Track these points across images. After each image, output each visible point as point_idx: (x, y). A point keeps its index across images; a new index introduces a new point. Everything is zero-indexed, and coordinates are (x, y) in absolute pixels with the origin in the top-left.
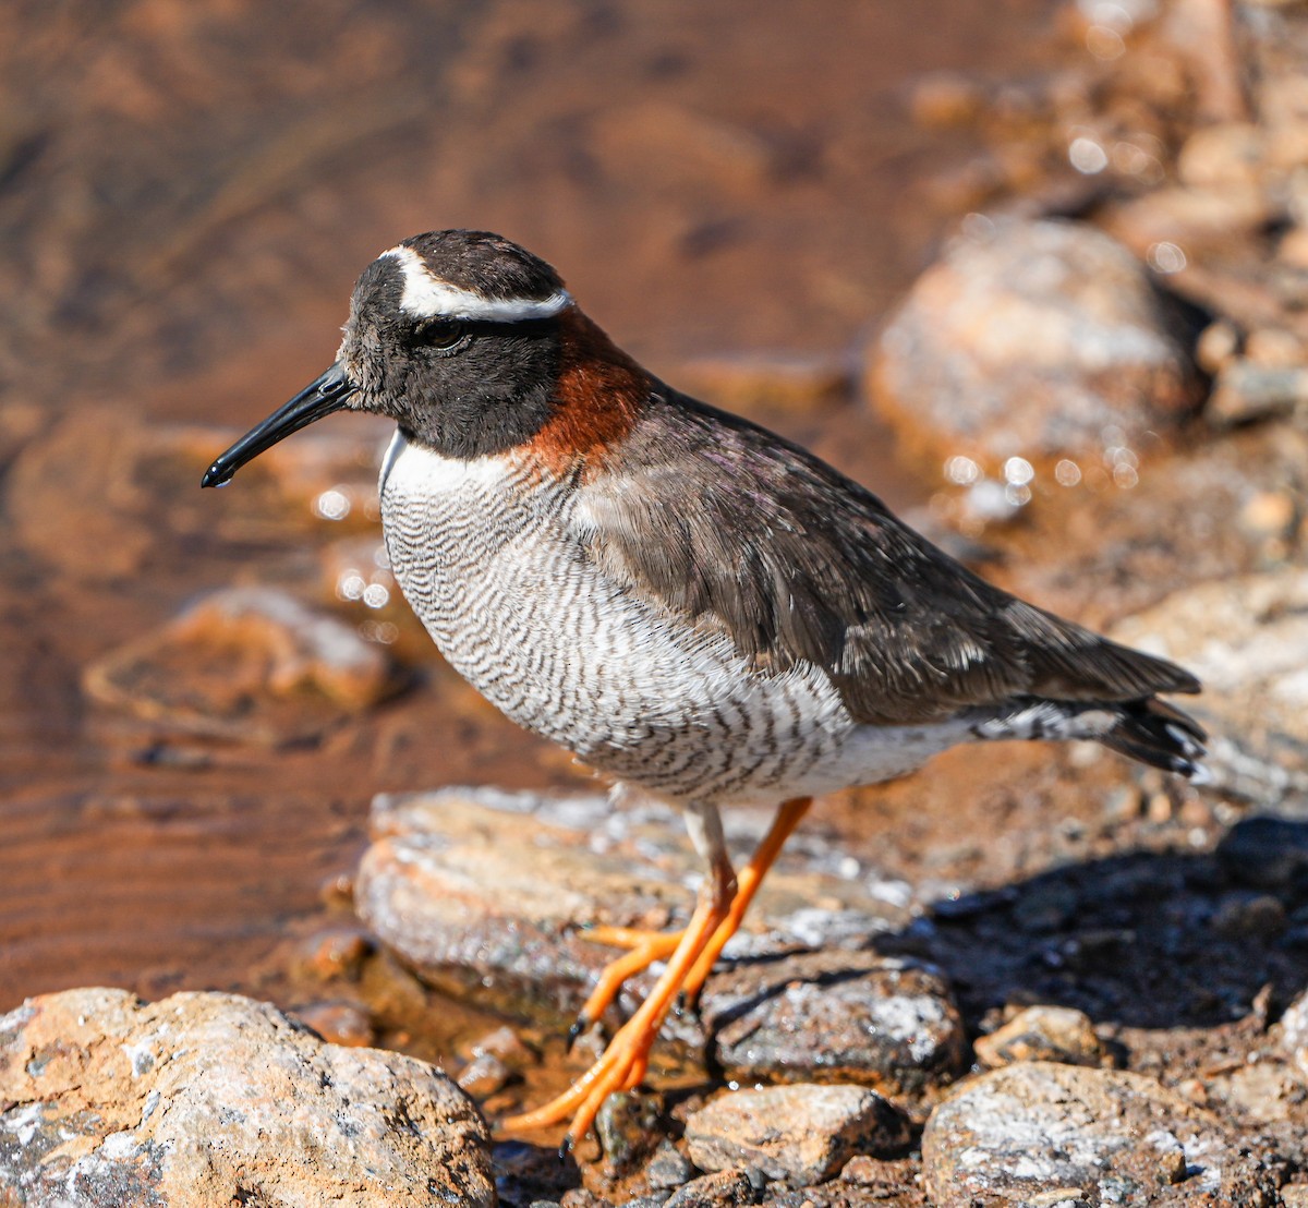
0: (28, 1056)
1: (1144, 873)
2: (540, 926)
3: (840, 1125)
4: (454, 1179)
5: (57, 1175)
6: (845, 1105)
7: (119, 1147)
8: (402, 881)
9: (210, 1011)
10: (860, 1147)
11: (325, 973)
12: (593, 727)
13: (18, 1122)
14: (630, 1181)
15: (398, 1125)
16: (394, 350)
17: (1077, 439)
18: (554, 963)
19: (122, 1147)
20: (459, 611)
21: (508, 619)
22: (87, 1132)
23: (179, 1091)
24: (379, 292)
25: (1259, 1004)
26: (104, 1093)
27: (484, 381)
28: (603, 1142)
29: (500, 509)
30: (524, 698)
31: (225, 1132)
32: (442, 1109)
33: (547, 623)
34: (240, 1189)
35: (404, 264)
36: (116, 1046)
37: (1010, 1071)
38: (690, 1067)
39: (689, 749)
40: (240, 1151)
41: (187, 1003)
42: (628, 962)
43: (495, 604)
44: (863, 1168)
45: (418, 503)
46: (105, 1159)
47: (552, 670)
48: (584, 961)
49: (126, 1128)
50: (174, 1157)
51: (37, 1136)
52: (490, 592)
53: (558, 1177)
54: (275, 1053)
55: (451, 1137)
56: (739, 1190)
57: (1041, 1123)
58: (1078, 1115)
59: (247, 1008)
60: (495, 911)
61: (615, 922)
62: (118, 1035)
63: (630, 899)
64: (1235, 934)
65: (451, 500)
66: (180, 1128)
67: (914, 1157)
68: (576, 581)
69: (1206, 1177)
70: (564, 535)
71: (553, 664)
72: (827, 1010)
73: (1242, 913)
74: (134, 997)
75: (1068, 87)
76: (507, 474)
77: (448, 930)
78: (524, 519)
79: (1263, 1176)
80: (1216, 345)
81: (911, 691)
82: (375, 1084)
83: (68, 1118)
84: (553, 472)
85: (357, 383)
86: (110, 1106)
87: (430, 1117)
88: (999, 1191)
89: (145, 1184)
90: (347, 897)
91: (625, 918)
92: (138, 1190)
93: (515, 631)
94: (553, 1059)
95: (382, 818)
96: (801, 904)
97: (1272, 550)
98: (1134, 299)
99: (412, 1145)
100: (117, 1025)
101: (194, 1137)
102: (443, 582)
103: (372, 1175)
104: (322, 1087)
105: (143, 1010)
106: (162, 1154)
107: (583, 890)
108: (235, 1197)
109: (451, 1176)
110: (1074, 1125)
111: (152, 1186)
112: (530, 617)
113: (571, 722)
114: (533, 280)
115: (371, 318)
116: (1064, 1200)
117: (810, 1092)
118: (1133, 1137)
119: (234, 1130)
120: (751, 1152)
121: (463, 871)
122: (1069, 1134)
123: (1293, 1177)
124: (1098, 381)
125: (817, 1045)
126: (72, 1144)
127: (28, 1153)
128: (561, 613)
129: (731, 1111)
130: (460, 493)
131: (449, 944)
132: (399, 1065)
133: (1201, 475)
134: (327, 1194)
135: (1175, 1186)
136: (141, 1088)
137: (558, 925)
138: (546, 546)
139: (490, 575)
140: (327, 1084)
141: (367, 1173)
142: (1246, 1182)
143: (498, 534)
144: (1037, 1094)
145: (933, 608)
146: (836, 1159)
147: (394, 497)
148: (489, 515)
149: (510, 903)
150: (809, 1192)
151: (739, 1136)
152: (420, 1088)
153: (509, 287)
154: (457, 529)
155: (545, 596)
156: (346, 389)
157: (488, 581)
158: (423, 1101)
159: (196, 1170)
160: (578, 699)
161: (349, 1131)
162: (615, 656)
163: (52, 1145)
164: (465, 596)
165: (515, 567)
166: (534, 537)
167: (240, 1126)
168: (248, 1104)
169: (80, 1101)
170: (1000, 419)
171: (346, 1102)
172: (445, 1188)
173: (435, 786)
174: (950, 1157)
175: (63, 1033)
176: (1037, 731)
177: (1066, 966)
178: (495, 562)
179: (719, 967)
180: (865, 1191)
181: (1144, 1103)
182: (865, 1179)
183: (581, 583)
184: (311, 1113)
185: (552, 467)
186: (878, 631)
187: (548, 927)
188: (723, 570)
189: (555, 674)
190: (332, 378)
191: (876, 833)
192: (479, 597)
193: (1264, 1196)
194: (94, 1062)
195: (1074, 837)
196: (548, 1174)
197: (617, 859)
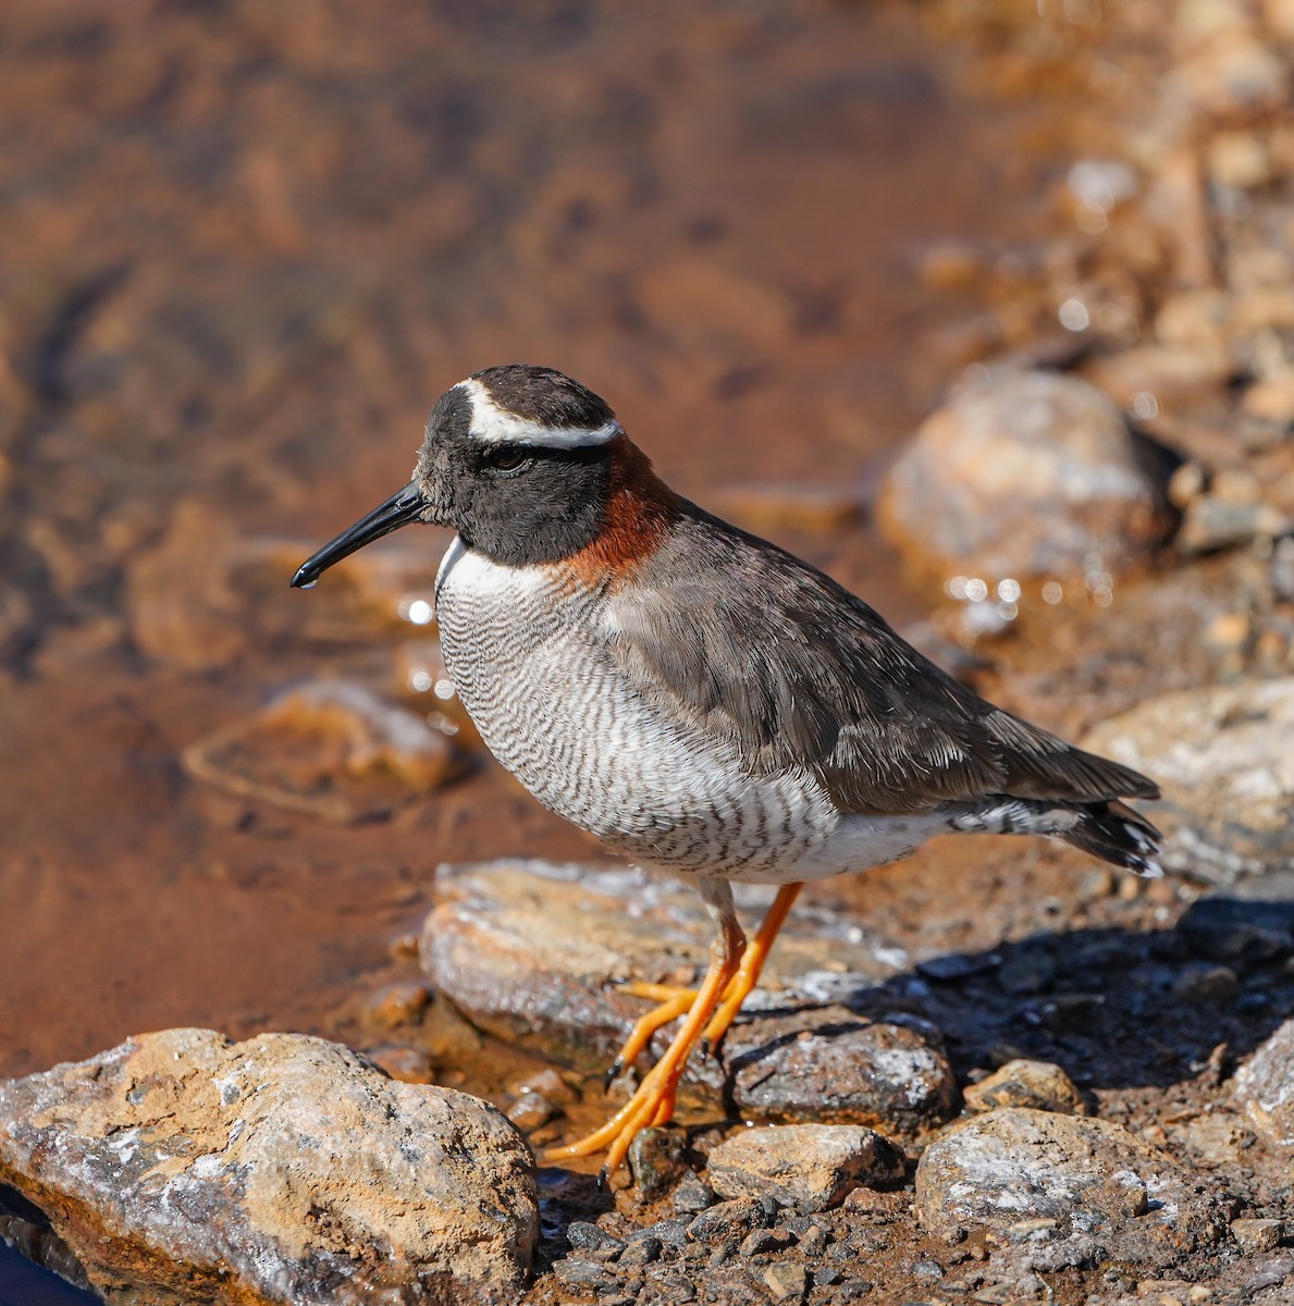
0: (130, 1087)
1: (1114, 944)
2: (583, 979)
3: (844, 1159)
4: (503, 1201)
5: (152, 1191)
6: (849, 1143)
7: (207, 1167)
8: (461, 939)
9: (291, 1051)
10: (861, 1179)
11: (392, 1019)
12: (604, 813)
13: (119, 1144)
14: (657, 1206)
15: (455, 1153)
16: (462, 471)
17: (1060, 564)
18: (594, 1013)
19: (211, 1167)
20: (495, 702)
21: (536, 711)
22: (180, 1153)
23: (261, 1119)
24: (449, 421)
25: (1214, 1062)
26: (195, 1120)
27: (542, 501)
28: (634, 1171)
29: (535, 614)
30: (546, 783)
31: (301, 1156)
32: (493, 1140)
33: (570, 717)
34: (314, 1206)
35: (471, 394)
36: (207, 1079)
37: (993, 1115)
38: (712, 1106)
39: (688, 839)
40: (315, 1172)
41: (269, 1042)
42: (660, 1014)
43: (525, 698)
44: (863, 1198)
45: (465, 603)
46: (195, 1177)
47: (571, 759)
48: (620, 1012)
49: (215, 1151)
50: (256, 1177)
51: (135, 1156)
52: (523, 686)
53: (594, 1201)
54: (347, 1088)
55: (500, 1164)
56: (754, 1215)
57: (1021, 1160)
58: (1053, 1155)
59: (323, 1048)
60: (543, 967)
61: (649, 978)
62: (208, 1069)
63: (662, 959)
64: (1194, 999)
65: (495, 602)
66: (261, 1151)
67: (908, 1188)
68: (598, 681)
69: (1165, 1211)
70: (591, 639)
71: (572, 753)
72: (834, 1058)
73: (1200, 981)
74: (223, 1036)
75: (1059, 256)
76: (545, 583)
77: (501, 984)
78: (557, 623)
79: (1215, 1211)
80: (1185, 483)
81: (897, 785)
82: (435, 1116)
83: (163, 1141)
84: (586, 584)
85: (430, 500)
86: (200, 1131)
87: (483, 1146)
88: (983, 1220)
89: (230, 1200)
90: (413, 953)
91: (658, 976)
92: (223, 1205)
93: (541, 722)
94: (591, 1097)
95: (444, 886)
96: (811, 966)
97: (1232, 663)
98: (1115, 441)
99: (466, 1170)
100: (208, 1061)
101: (274, 1160)
102: (482, 675)
103: (430, 1196)
104: (388, 1118)
105: (231, 1048)
106: (245, 1174)
107: (620, 951)
108: (309, 1213)
109: (501, 1198)
110: (1050, 1163)
111: (236, 1202)
112: (556, 710)
113: (586, 807)
114: (588, 411)
115: (443, 444)
116: (1040, 1229)
117: (818, 1129)
118: (1101, 1175)
119: (310, 1154)
120: (764, 1181)
121: (516, 932)
122: (1045, 1171)
123: (1242, 1212)
124: (1081, 513)
125: (824, 1089)
126: (166, 1163)
127: (128, 1171)
128: (582, 708)
129: (747, 1146)
130: (502, 598)
131: (502, 995)
132: (457, 1100)
133: (1171, 596)
134: (391, 1212)
135: (1138, 1218)
136: (228, 1116)
137: (598, 980)
138: (574, 648)
139: (524, 672)
140: (392, 1115)
141: (426, 1194)
142: (1201, 1216)
143: (532, 636)
144: (1018, 1135)
145: (919, 713)
146: (839, 1189)
147: (446, 595)
148: (526, 618)
149: (557, 960)
150: (815, 1218)
151: (754, 1168)
152: (474, 1120)
153: (567, 418)
154: (497, 629)
155: (571, 692)
156: (420, 504)
157: (521, 677)
158: (476, 1131)
159: (275, 1190)
160: (592, 787)
161: (411, 1157)
162: (627, 750)
163: (149, 1165)
164: (501, 688)
165: (546, 665)
166: (564, 640)
167: (315, 1151)
168: (322, 1131)
169: (174, 1126)
170: (993, 544)
171: (409, 1131)
172: (495, 1208)
173: (490, 858)
174: (940, 1189)
175: (160, 1066)
176: (1007, 826)
177: (1044, 1025)
178: (529, 660)
179: (739, 1019)
180: (865, 1217)
181: (1111, 1145)
182: (864, 1208)
183: (603, 683)
184: (377, 1140)
185: (585, 579)
186: (869, 731)
187: (590, 981)
188: (732, 673)
189: (573, 763)
190: (408, 494)
191: (879, 905)
192: (512, 690)
193: (1215, 1228)
194: (187, 1093)
195: (1052, 911)
196: (585, 1199)
197: (650, 923)
